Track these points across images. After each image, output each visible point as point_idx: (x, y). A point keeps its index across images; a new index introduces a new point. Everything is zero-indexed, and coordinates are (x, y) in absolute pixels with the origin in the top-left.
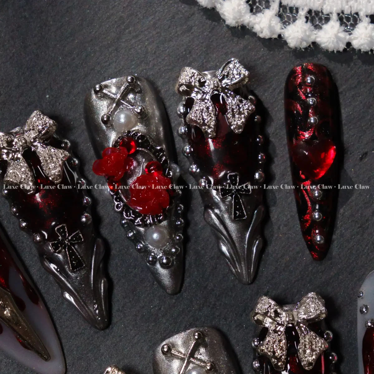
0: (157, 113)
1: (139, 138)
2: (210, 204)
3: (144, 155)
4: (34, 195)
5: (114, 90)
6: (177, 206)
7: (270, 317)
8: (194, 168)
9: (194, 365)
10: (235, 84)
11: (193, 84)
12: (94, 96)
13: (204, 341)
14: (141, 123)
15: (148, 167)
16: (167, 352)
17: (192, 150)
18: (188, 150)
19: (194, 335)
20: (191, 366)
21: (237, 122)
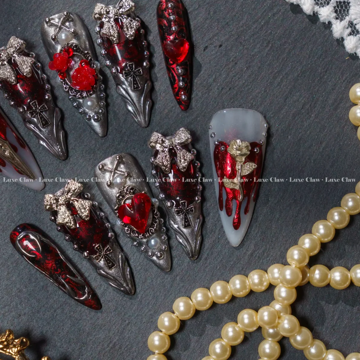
0: (84, 33)
1: (74, 47)
2: (119, 83)
3: (78, 57)
4: (16, 85)
5: (57, 20)
6: (100, 85)
7: (159, 143)
8: (108, 63)
9: (118, 175)
10: (126, 11)
11: (102, 13)
12: (46, 25)
13: (122, 160)
14: (75, 38)
15: (81, 63)
16: (102, 168)
17: (106, 52)
18: (104, 53)
19: (116, 158)
20: (116, 175)
21: (130, 33)
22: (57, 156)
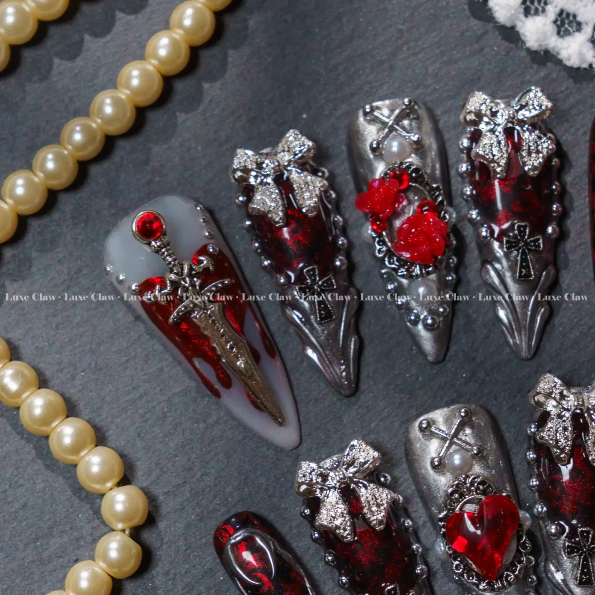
0: (434, 146)
1: (413, 172)
2: (488, 258)
3: (417, 191)
4: (281, 228)
5: (386, 112)
6: (450, 258)
7: (555, 399)
8: (474, 214)
9: (457, 447)
10: (533, 117)
11: (483, 112)
12: (361, 119)
13: (470, 419)
14: (416, 154)
15: (421, 207)
16: (426, 428)
17: (474, 192)
18: (468, 193)
19: (460, 412)
20: (454, 447)
21: (532, 163)
22: (335, 386)
